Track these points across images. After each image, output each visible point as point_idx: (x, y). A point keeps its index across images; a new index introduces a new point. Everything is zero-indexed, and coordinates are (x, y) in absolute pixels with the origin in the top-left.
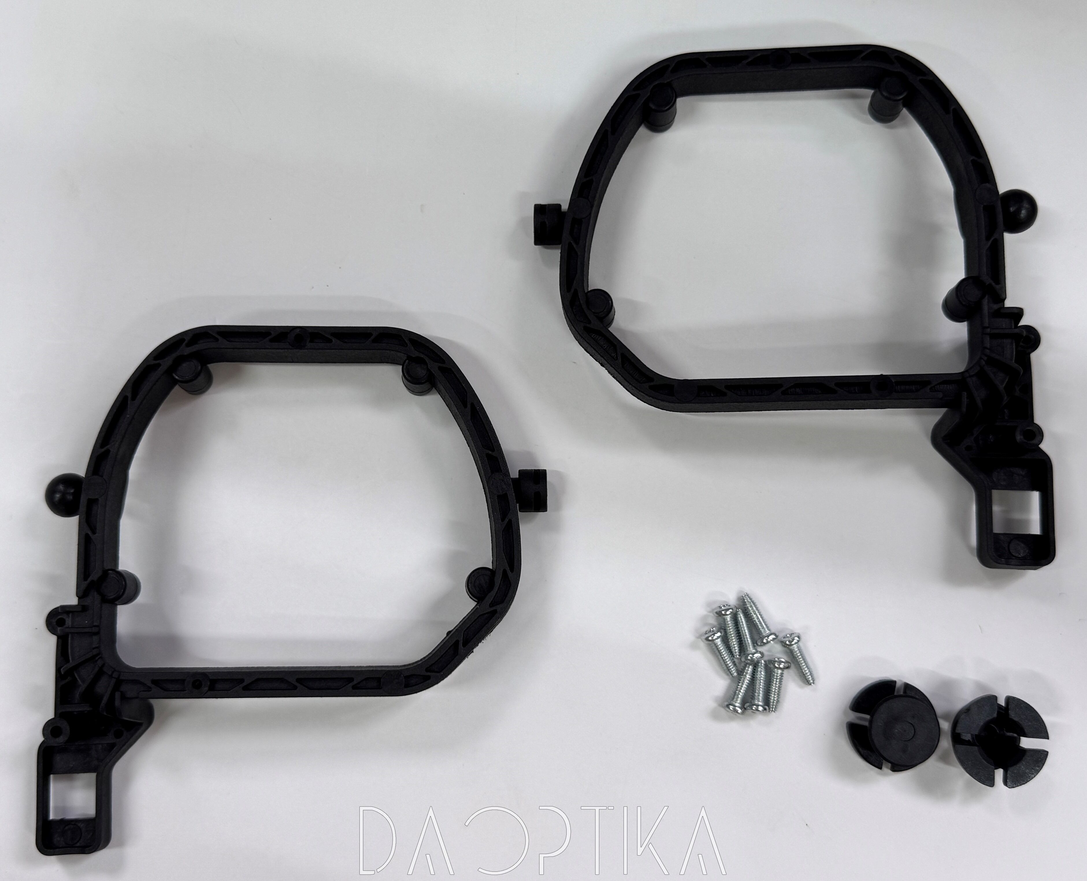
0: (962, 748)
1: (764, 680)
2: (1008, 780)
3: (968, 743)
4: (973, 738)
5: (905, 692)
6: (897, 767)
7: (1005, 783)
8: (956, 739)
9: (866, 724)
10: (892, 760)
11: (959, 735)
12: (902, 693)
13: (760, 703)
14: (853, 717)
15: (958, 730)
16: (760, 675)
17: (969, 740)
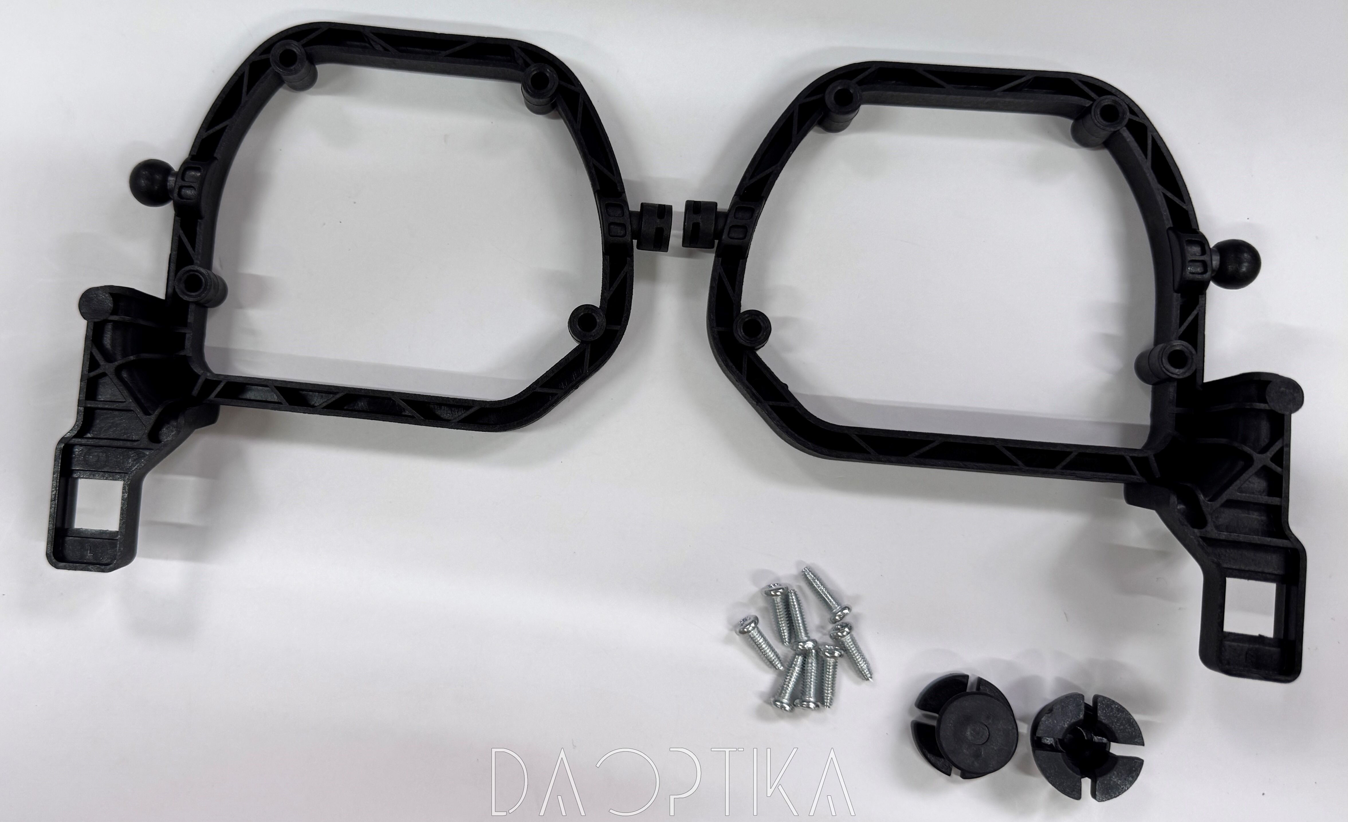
0: (1043, 754)
1: (815, 672)
2: (1097, 793)
3: (1051, 748)
4: (1056, 743)
5: (978, 689)
6: (968, 774)
7: (1094, 795)
8: (1037, 743)
9: (934, 723)
10: (962, 767)
11: (1040, 739)
12: (974, 690)
13: (812, 699)
14: (918, 714)
15: (1039, 733)
16: (811, 667)
17: (1051, 744)
